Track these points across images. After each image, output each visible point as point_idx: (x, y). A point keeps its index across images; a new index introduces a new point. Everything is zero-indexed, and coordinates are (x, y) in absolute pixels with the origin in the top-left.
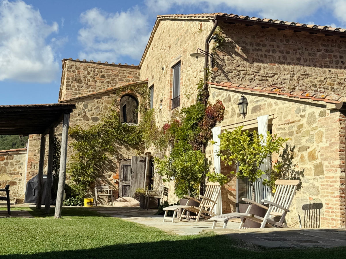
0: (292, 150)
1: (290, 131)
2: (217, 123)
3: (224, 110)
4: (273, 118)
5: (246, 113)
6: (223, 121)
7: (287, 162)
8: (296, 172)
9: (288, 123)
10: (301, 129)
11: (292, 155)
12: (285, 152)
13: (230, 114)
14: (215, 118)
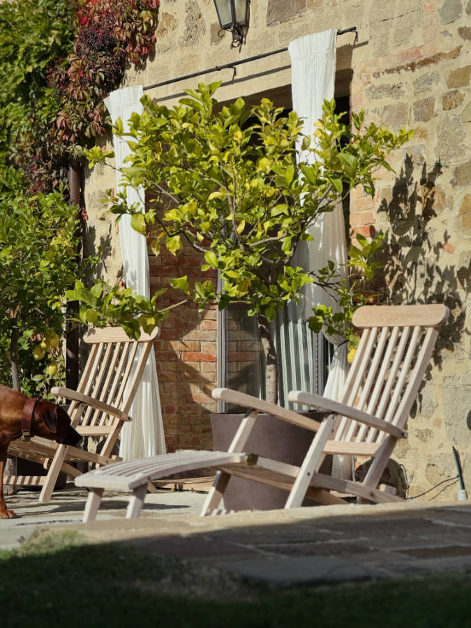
0: (428, 182)
1: (422, 97)
2: (130, 72)
3: (155, 11)
4: (355, 46)
5: (246, 24)
6: (152, 59)
7: (411, 234)
8: (442, 270)
9: (413, 66)
10: (461, 91)
11: (430, 202)
12: (401, 187)
13: (181, 28)
14: (118, 49)
